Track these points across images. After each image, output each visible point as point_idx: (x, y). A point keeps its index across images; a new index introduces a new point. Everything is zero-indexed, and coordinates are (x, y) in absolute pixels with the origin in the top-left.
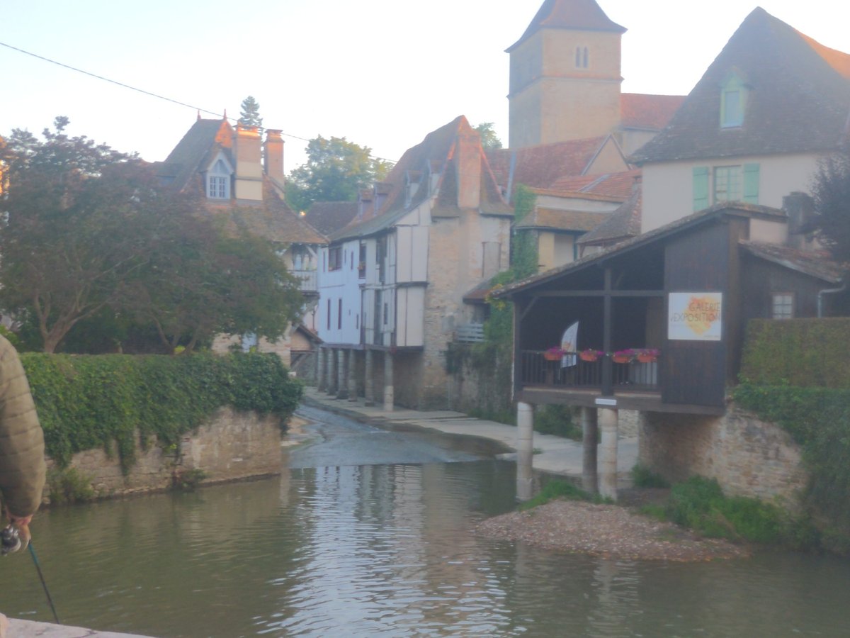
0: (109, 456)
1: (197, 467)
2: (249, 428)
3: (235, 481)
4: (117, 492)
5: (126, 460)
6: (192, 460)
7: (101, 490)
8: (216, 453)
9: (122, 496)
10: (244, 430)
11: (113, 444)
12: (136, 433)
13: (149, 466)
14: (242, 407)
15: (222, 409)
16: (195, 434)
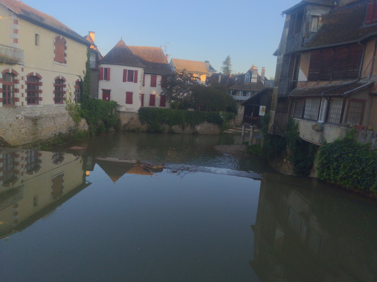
0: (180, 127)
1: (198, 131)
2: (211, 126)
3: (207, 135)
4: (181, 133)
5: (183, 128)
6: (197, 130)
7: (178, 132)
8: (203, 129)
9: (182, 134)
10: (210, 126)
11: (181, 125)
12: (186, 123)
13: (188, 129)
14: (209, 122)
15: (205, 122)
16: (198, 125)
